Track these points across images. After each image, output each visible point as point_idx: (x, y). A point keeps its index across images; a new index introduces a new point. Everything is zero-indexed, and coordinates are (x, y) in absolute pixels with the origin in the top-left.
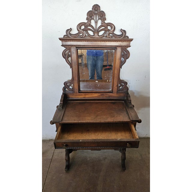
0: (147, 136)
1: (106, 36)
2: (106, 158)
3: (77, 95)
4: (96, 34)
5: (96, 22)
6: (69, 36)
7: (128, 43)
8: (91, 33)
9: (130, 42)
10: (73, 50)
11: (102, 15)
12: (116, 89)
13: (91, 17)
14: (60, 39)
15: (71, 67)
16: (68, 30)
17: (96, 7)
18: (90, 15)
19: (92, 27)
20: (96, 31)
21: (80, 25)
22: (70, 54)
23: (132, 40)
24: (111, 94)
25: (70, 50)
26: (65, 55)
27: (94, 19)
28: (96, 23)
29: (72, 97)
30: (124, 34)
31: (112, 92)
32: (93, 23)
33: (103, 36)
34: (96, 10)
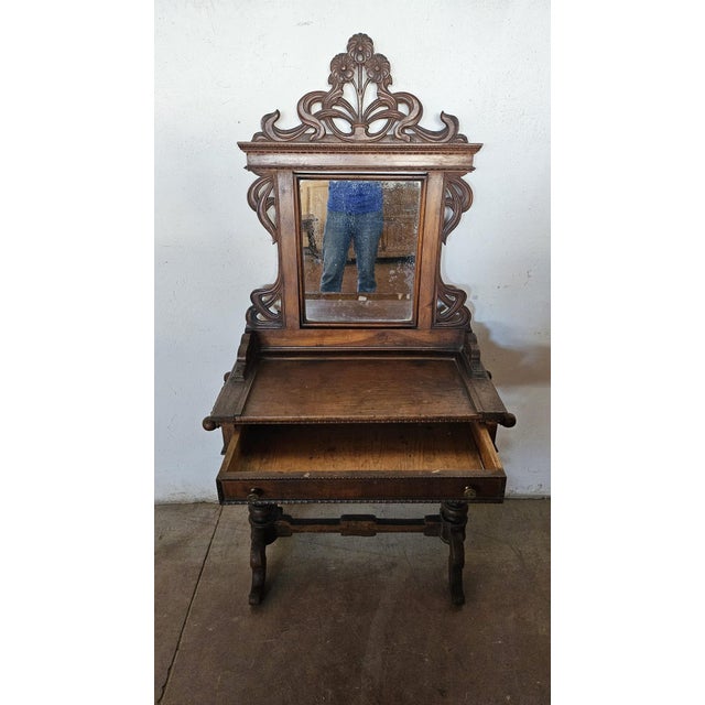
0: (542, 492)
1: (394, 137)
2: (394, 565)
3: (294, 338)
4: (360, 130)
5: (361, 91)
6: (272, 135)
7: (465, 158)
8: (343, 126)
9: (472, 154)
10: (284, 182)
11: (380, 69)
12: (428, 317)
13: (343, 73)
14: (242, 146)
15: (277, 239)
16: (268, 117)
17: (360, 43)
18: (341, 68)
19: (347, 105)
20: (361, 120)
21: (308, 100)
22: (272, 195)
23: (477, 148)
24: (410, 333)
25: (273, 182)
26: (257, 198)
27: (352, 81)
28: (360, 95)
29: (277, 342)
30: (452, 127)
31: (413, 326)
32: (349, 93)
33: (382, 134)
34: (360, 53)
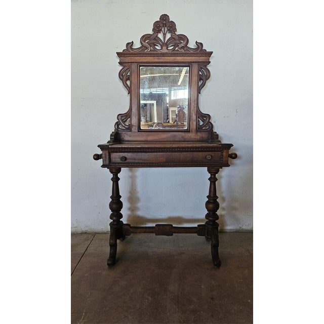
1: (178, 50)
3: (134, 136)
4: (164, 48)
6: (130, 50)
7: (206, 58)
9: (209, 56)
12: (195, 126)
13: (158, 27)
15: (130, 92)
19: (159, 39)
20: (165, 44)
23: (211, 53)
24: (186, 134)
25: (129, 69)
26: (122, 75)
28: (164, 35)
30: (200, 47)
31: (188, 131)
33: (173, 50)
34: (165, 20)
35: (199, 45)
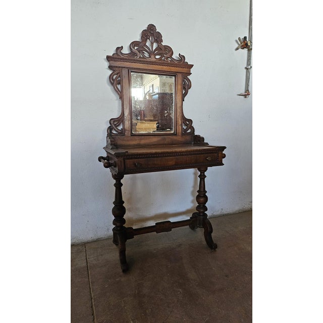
1: (164, 60)
3: (128, 140)
4: (152, 56)
5: (152, 44)
6: (120, 54)
8: (146, 55)
9: (190, 69)
10: (125, 72)
11: (158, 38)
12: (180, 130)
13: (146, 36)
14: (107, 57)
15: (121, 97)
17: (151, 28)
18: (146, 34)
19: (147, 47)
20: (151, 53)
21: (134, 44)
23: (192, 66)
24: (174, 137)
26: (113, 79)
27: (149, 39)
28: (150, 44)
30: (183, 60)
31: (175, 135)
33: (160, 59)
34: (152, 30)
35: (182, 58)
